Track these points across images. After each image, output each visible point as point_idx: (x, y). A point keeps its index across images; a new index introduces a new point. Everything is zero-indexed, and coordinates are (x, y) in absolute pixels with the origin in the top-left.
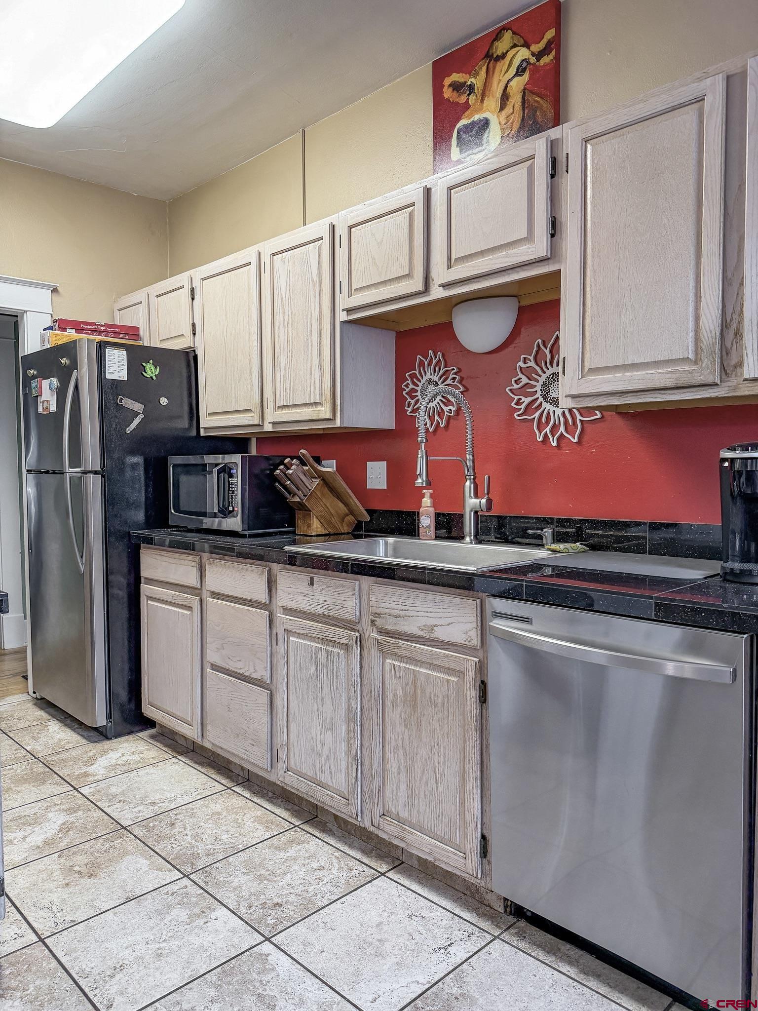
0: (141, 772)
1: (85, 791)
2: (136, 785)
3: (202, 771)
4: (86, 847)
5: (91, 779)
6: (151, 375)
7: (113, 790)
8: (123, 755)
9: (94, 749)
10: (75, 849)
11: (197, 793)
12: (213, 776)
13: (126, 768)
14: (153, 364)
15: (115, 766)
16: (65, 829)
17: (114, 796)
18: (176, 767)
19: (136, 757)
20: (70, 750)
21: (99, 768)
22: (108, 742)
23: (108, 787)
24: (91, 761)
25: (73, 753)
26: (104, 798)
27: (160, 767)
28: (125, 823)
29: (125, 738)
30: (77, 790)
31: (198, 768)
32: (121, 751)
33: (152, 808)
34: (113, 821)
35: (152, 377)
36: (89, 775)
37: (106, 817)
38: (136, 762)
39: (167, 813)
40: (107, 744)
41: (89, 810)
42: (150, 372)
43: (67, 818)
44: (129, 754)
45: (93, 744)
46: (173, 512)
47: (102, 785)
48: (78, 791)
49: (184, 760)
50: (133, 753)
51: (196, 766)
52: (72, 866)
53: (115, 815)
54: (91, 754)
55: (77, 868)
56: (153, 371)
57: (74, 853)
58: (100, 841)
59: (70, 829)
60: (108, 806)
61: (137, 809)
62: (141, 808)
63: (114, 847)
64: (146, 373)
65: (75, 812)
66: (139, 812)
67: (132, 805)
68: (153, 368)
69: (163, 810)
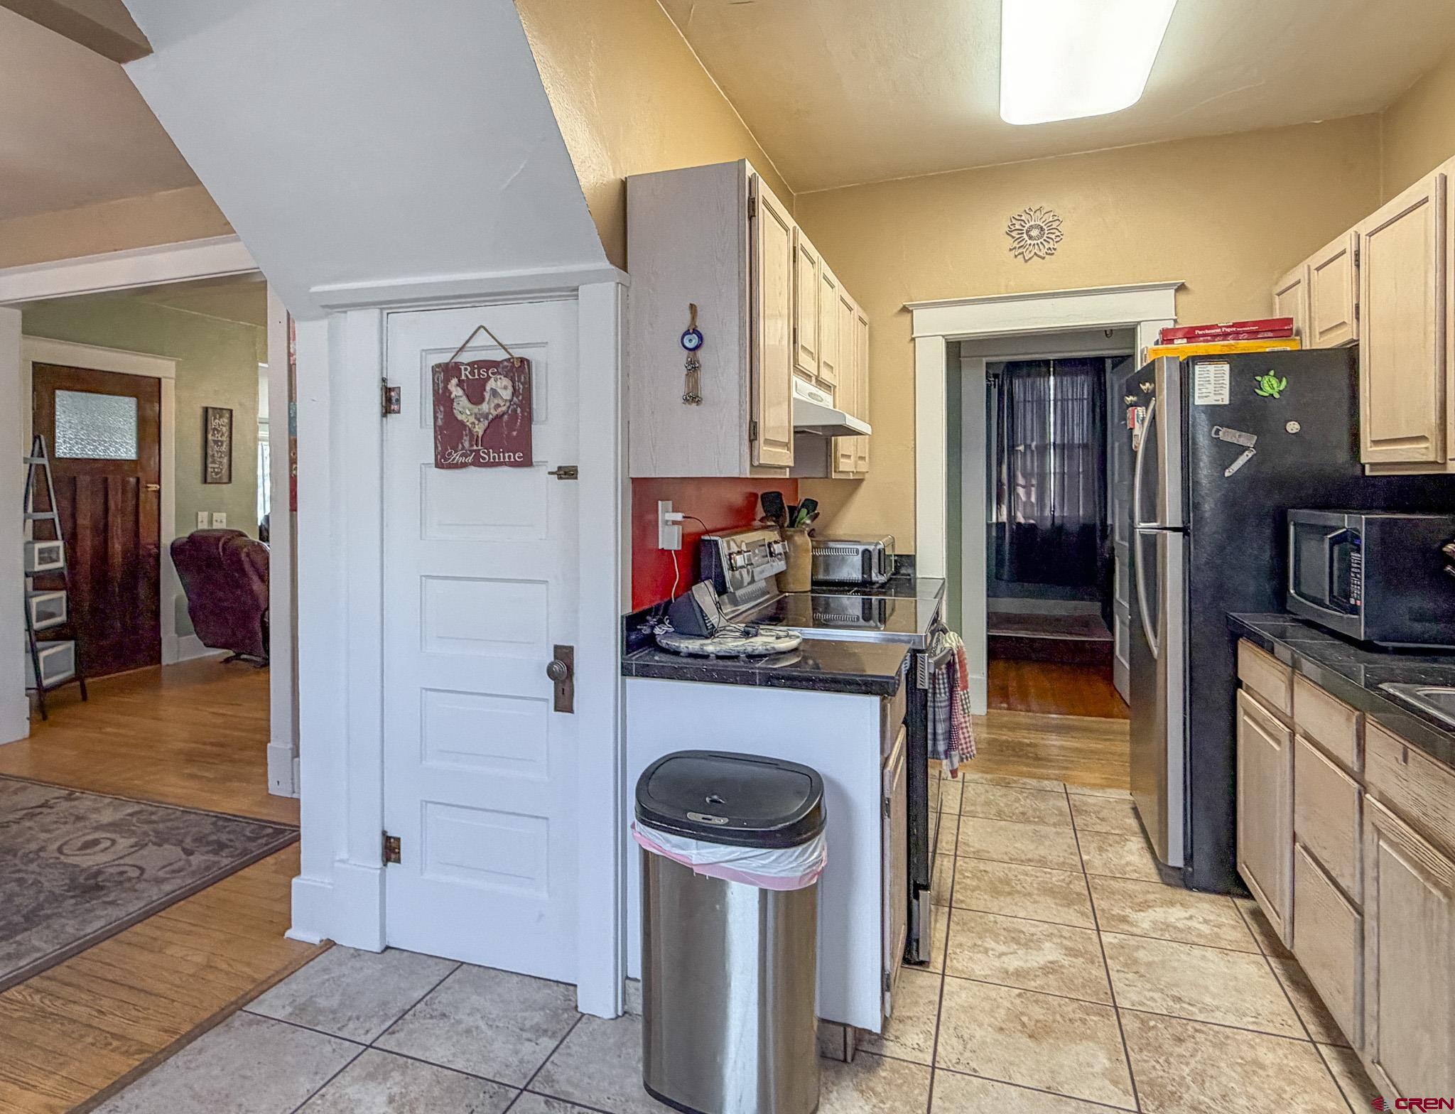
0: (1197, 952)
1: (1107, 938)
2: (1176, 964)
3: (1290, 994)
4: (1054, 1002)
5: (1126, 927)
6: (1271, 391)
7: (1141, 955)
8: (1191, 918)
9: (1161, 892)
10: (1041, 997)
11: (1254, 1019)
12: (1301, 1012)
13: (1179, 936)
14: (1275, 376)
15: (1168, 926)
16: (1050, 969)
17: (1136, 961)
18: (1253, 969)
19: (1205, 929)
20: (1129, 882)
21: (1145, 920)
22: (1185, 892)
23: (1138, 948)
24: (1144, 906)
25: (1130, 886)
26: (1121, 959)
27: (1229, 958)
28: (1121, 1002)
29: (1213, 896)
30: (1098, 930)
31: (1285, 987)
32: (1192, 911)
33: (1171, 1003)
34: (1109, 992)
35: (1272, 395)
36: (1128, 922)
37: (1106, 982)
38: (1200, 936)
39: (1185, 1021)
40: (1183, 894)
41: (1093, 962)
42: (1268, 389)
43: (1060, 958)
44: (1201, 920)
45: (1163, 886)
46: (1292, 591)
47: (1133, 942)
48: (1099, 934)
49: (1273, 965)
50: (1206, 921)
51: (1286, 984)
52: (1022, 1013)
53: (1118, 986)
54: (1151, 897)
55: (1025, 1019)
56: (1275, 386)
57: (1036, 1001)
58: (1075, 1005)
59: (1054, 971)
60: (1118, 971)
61: (1151, 994)
62: (1157, 995)
63: (1083, 1021)
64: (1261, 389)
65: (1076, 956)
66: (1152, 999)
67: (1148, 986)
68: (1274, 382)
69: (1183, 1014)
